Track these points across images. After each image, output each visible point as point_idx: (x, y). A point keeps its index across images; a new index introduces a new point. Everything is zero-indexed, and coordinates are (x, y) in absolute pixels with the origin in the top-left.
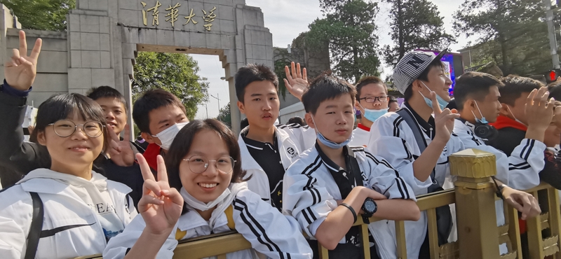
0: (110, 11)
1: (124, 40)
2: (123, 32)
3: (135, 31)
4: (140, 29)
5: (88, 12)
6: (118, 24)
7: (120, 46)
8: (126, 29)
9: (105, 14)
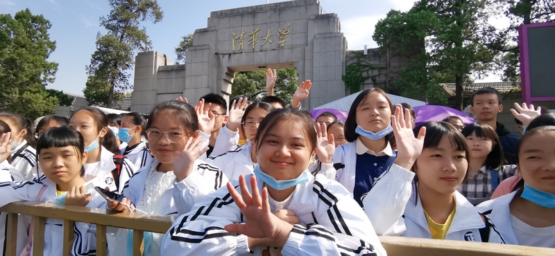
0: (210, 45)
1: (219, 65)
2: (218, 59)
3: (227, 57)
4: (230, 55)
5: (198, 48)
6: (216, 54)
7: (215, 70)
8: (221, 56)
9: (207, 47)
